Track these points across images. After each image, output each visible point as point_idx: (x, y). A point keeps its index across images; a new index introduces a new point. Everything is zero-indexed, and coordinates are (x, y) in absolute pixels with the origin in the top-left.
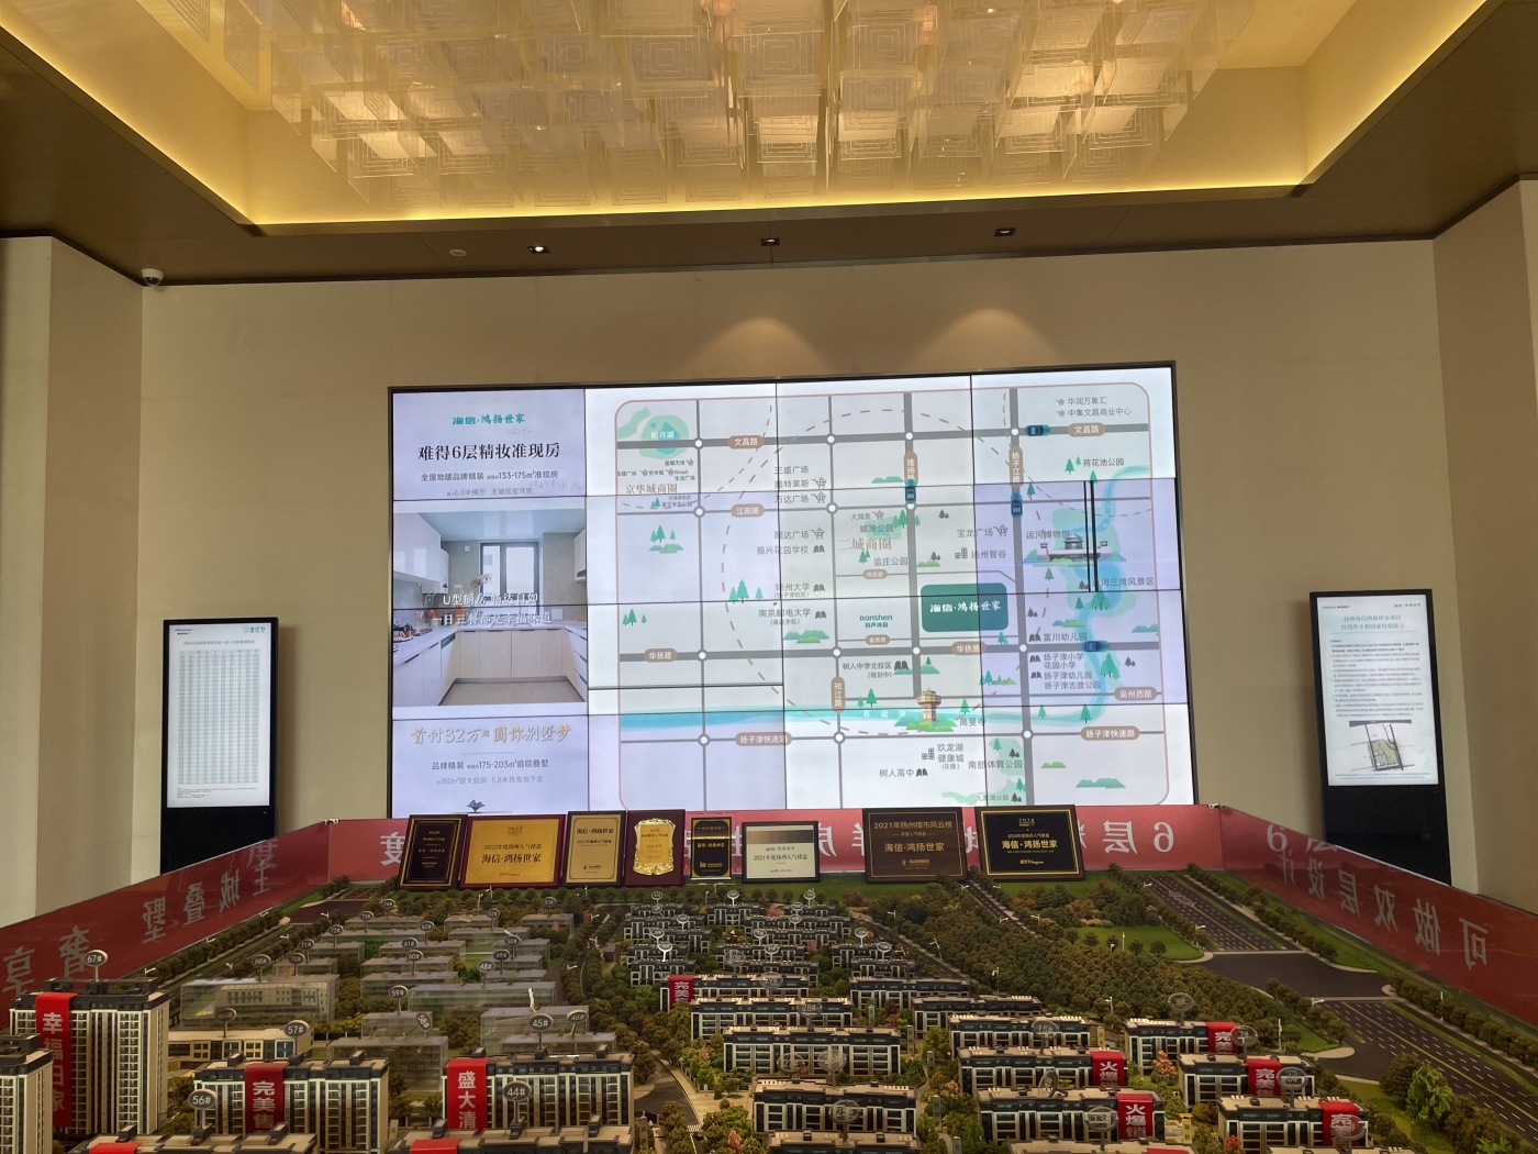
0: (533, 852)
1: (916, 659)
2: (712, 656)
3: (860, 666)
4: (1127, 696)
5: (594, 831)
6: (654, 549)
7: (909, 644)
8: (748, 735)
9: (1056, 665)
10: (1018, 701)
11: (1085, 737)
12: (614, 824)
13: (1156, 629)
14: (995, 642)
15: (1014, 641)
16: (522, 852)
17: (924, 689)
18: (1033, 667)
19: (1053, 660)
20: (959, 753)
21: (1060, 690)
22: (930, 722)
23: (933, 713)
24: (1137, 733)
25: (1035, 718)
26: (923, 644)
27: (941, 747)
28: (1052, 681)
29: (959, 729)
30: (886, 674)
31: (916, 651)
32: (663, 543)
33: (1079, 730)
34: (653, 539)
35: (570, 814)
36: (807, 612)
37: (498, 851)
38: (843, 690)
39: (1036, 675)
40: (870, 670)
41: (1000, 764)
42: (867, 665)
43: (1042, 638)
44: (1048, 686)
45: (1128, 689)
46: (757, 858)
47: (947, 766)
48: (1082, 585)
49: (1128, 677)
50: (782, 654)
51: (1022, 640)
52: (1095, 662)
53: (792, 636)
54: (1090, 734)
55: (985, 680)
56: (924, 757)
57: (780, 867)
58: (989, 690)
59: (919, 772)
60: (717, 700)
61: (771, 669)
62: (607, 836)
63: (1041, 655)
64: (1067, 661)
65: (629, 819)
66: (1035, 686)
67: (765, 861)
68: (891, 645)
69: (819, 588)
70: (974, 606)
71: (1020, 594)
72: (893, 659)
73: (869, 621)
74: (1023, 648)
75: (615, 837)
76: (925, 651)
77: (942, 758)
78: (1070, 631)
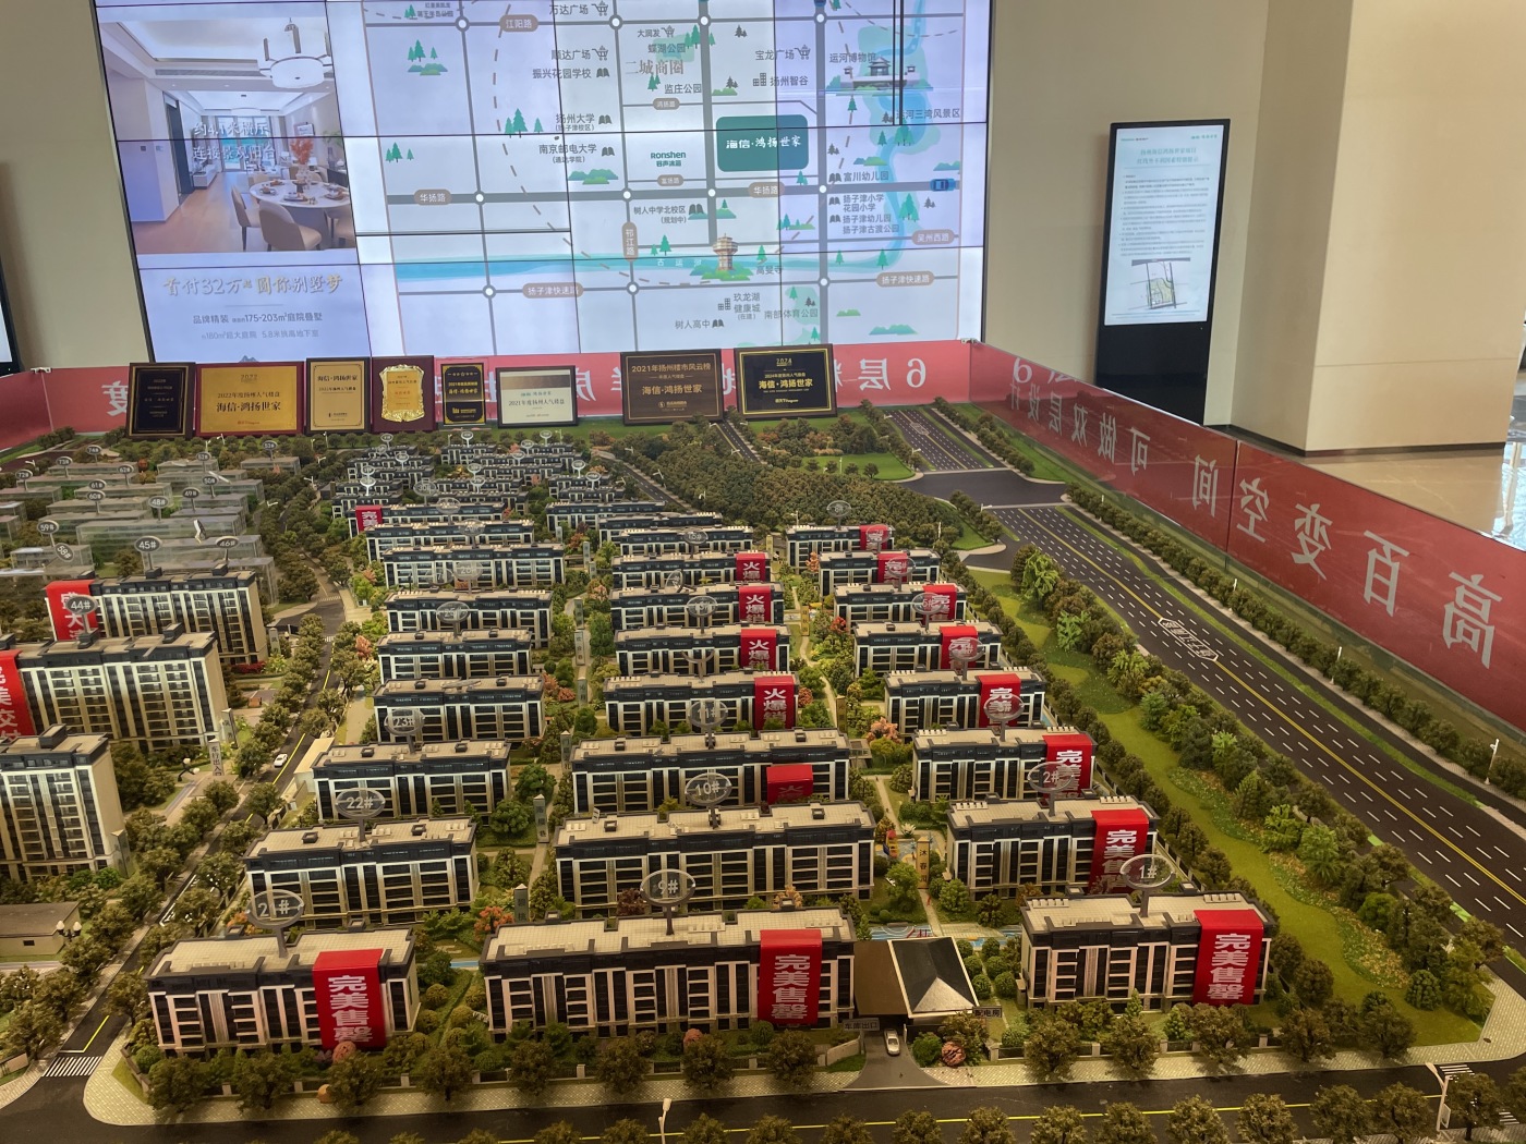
0: (272, 400)
1: (712, 202)
2: (490, 198)
3: (652, 210)
4: (926, 239)
5: (336, 378)
6: (413, 69)
7: (703, 185)
8: (537, 286)
9: (856, 208)
10: (816, 247)
11: (880, 284)
12: (358, 371)
13: (958, 167)
14: (794, 182)
15: (813, 182)
16: (260, 400)
17: (720, 235)
18: (832, 210)
19: (852, 202)
20: (755, 303)
21: (858, 235)
22: (725, 271)
23: (730, 262)
24: (932, 278)
25: (832, 265)
26: (718, 184)
27: (737, 296)
28: (851, 224)
29: (755, 278)
30: (680, 219)
31: (712, 193)
32: (423, 63)
33: (875, 275)
34: (411, 58)
35: (309, 361)
36: (593, 147)
37: (232, 400)
38: (635, 237)
39: (835, 219)
40: (663, 214)
41: (796, 313)
42: (660, 209)
43: (843, 177)
44: (846, 230)
45: (926, 232)
46: (512, 403)
47: (743, 316)
48: (886, 118)
49: (927, 219)
50: (568, 196)
51: (822, 181)
52: (894, 202)
53: (577, 176)
54: (886, 280)
55: (783, 224)
56: (720, 307)
57: (536, 412)
58: (787, 235)
59: (715, 324)
60: (500, 248)
61: (557, 213)
62: (350, 383)
63: (841, 196)
64: (867, 203)
65: (374, 366)
66: (834, 230)
67: (519, 406)
68: (686, 186)
69: (605, 120)
70: (773, 142)
71: (822, 128)
72: (687, 203)
73: (662, 158)
74: (823, 189)
75: (359, 384)
76: (722, 193)
77: (738, 309)
78: (871, 169)
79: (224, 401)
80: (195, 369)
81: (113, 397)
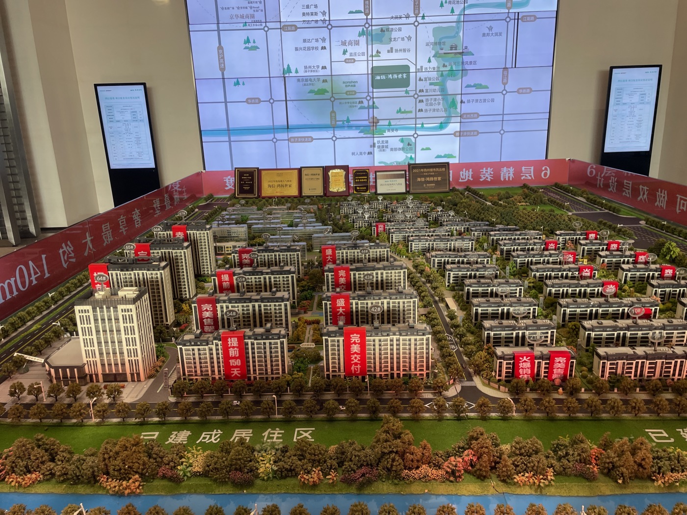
0: (288, 183)
5: (312, 174)
7: (366, 95)
12: (320, 171)
14: (403, 93)
16: (284, 183)
26: (371, 94)
27: (378, 142)
29: (387, 134)
31: (368, 98)
35: (301, 168)
36: (319, 79)
37: (273, 183)
41: (403, 149)
46: (381, 185)
47: (381, 150)
53: (312, 92)
55: (399, 111)
56: (371, 146)
57: (390, 188)
58: (400, 116)
59: (369, 153)
60: (279, 122)
62: (317, 177)
65: (326, 170)
66: (420, 114)
67: (386, 186)
68: (357, 95)
69: (324, 68)
70: (395, 76)
73: (347, 83)
74: (416, 96)
75: (321, 177)
77: (379, 147)
79: (271, 184)
80: (259, 171)
81: (227, 182)
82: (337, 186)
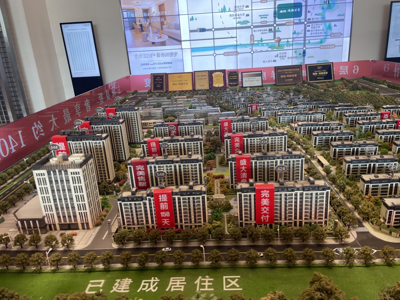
0: (186, 82)
1: (275, 28)
2: (216, 29)
3: (259, 31)
4: (334, 36)
5: (202, 76)
7: (273, 23)
8: (227, 53)
9: (315, 28)
10: (303, 39)
11: (320, 49)
12: (207, 74)
13: (344, 15)
14: (297, 21)
15: (303, 21)
17: (276, 37)
18: (308, 28)
19: (314, 26)
20: (285, 55)
21: (315, 35)
22: (278, 47)
23: (279, 44)
24: (335, 46)
25: (307, 44)
26: (277, 23)
27: (280, 54)
28: (313, 32)
29: (286, 48)
30: (266, 33)
31: (275, 25)
33: (319, 46)
35: (195, 72)
36: (244, 14)
37: (176, 82)
38: (254, 38)
39: (309, 31)
40: (262, 32)
41: (296, 57)
42: (261, 30)
43: (311, 19)
44: (311, 34)
45: (334, 34)
47: (281, 59)
48: (324, 2)
49: (335, 30)
50: (236, 28)
51: (305, 21)
52: (325, 26)
53: (239, 22)
54: (322, 47)
55: (294, 33)
56: (276, 56)
57: (252, 83)
58: (295, 36)
59: (274, 61)
60: (218, 43)
61: (233, 33)
62: (205, 77)
63: (310, 24)
64: (318, 26)
66: (308, 34)
68: (268, 24)
69: (247, 7)
70: (293, 10)
71: (306, 6)
72: (268, 28)
73: (262, 16)
74: (306, 23)
76: (278, 25)
77: (280, 57)
78: (319, 17)
80: (167, 75)
82: (218, 83)
